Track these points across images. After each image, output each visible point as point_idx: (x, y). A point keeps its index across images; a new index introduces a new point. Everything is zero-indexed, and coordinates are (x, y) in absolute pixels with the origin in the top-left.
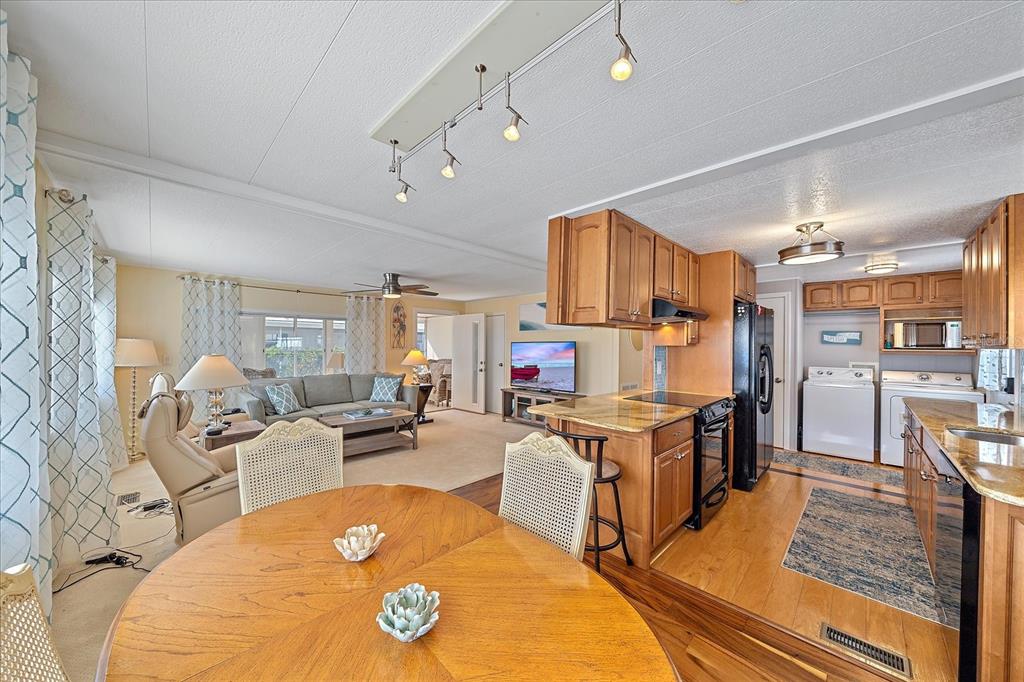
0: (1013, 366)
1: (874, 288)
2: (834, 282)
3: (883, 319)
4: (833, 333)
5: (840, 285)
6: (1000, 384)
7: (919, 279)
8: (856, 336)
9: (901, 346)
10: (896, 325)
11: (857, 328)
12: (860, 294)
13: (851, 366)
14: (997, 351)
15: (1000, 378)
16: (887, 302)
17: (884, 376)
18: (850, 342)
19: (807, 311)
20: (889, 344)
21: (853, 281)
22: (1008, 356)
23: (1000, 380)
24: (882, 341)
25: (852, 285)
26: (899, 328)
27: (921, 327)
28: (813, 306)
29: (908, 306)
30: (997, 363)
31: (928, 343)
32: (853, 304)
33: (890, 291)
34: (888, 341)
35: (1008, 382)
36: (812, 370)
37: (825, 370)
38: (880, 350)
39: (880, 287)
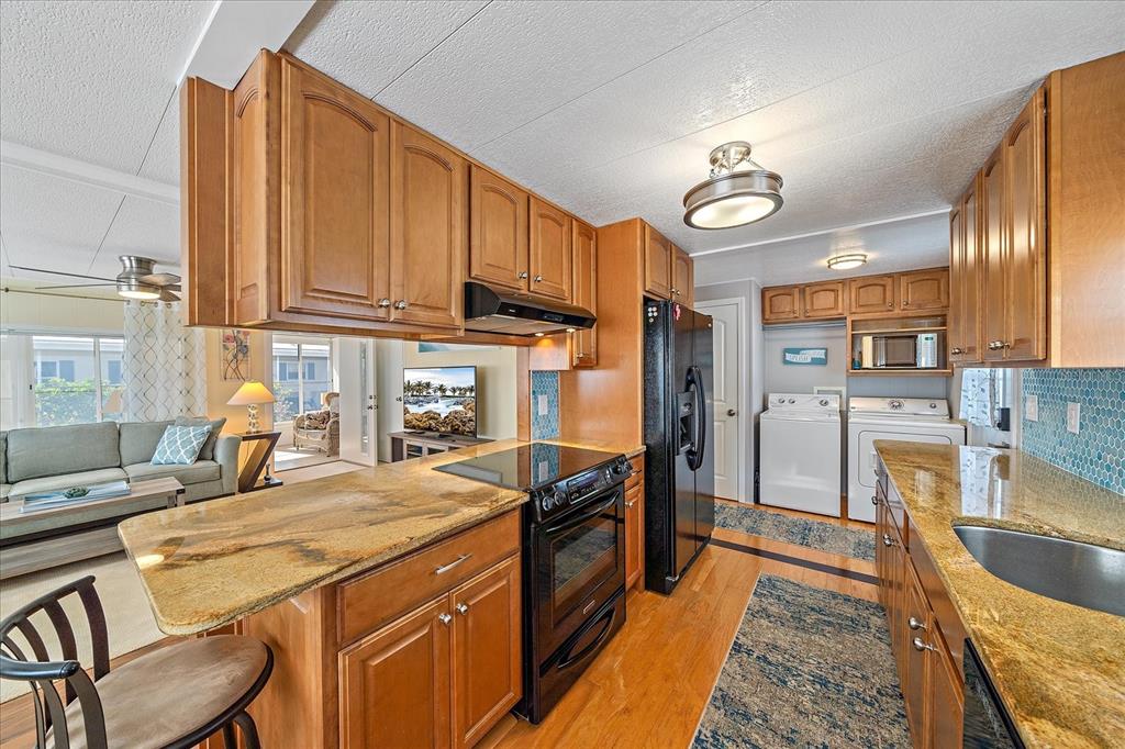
0: (1008, 391)
1: (840, 293)
2: (795, 286)
3: (850, 332)
4: (796, 351)
5: (802, 289)
6: (992, 417)
7: (890, 280)
8: (820, 354)
9: (871, 366)
10: (865, 338)
11: (823, 344)
12: (824, 300)
13: (816, 391)
14: (987, 370)
15: (993, 409)
16: (854, 310)
17: (851, 405)
18: (815, 362)
19: (767, 323)
20: (856, 364)
21: (817, 284)
22: (1001, 376)
23: (992, 413)
24: (849, 359)
25: (817, 288)
26: (867, 342)
27: (890, 341)
28: (773, 317)
29: (878, 315)
30: (987, 388)
31: (897, 362)
32: (819, 313)
33: (858, 295)
34: (856, 359)
35: (1002, 413)
36: (773, 398)
37: (787, 397)
38: (847, 371)
39: (847, 291)
